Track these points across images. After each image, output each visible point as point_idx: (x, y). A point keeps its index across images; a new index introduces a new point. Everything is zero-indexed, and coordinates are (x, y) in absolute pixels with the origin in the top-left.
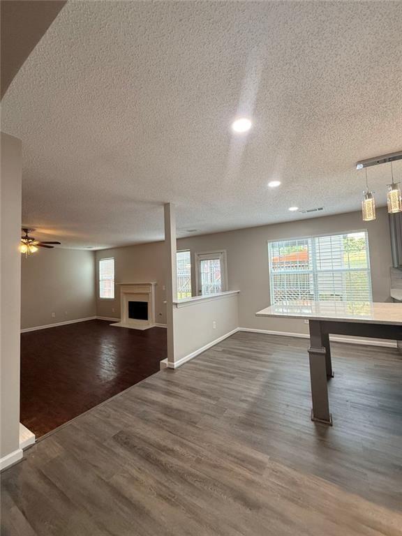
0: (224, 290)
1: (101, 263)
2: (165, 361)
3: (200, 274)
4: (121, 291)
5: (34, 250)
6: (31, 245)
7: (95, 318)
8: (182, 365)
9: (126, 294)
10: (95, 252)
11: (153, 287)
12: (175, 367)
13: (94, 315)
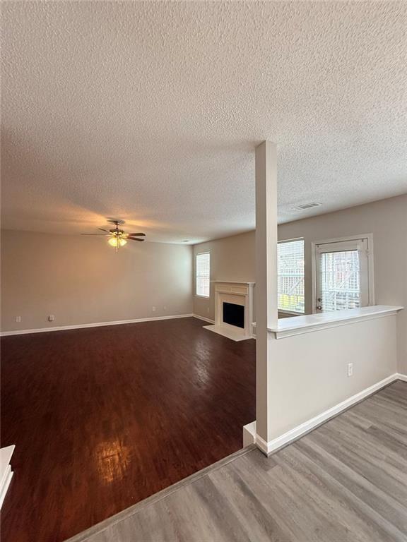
0: (365, 302)
1: (198, 258)
2: (250, 428)
3: (319, 273)
4: (216, 290)
5: (123, 243)
6: (120, 238)
7: (192, 315)
8: (282, 449)
9: (221, 293)
10: (193, 246)
11: (251, 289)
12: (269, 451)
13: (191, 313)
